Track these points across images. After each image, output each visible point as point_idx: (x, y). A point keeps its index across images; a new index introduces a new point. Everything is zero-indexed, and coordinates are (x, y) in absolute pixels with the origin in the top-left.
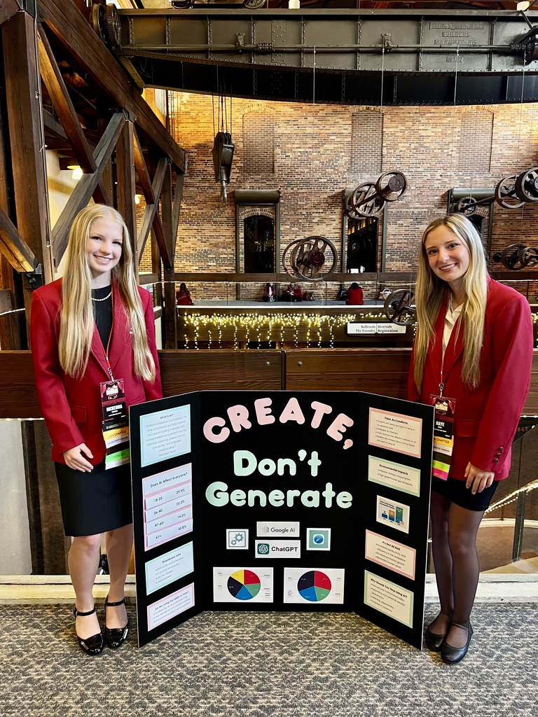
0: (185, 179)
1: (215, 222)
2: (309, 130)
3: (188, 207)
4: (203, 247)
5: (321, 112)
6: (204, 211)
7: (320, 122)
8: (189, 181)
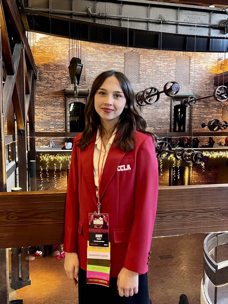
0: (37, 82)
1: (54, 105)
2: (103, 60)
3: (38, 97)
4: (47, 118)
5: (109, 51)
6: (48, 99)
7: (109, 57)
8: (39, 83)
